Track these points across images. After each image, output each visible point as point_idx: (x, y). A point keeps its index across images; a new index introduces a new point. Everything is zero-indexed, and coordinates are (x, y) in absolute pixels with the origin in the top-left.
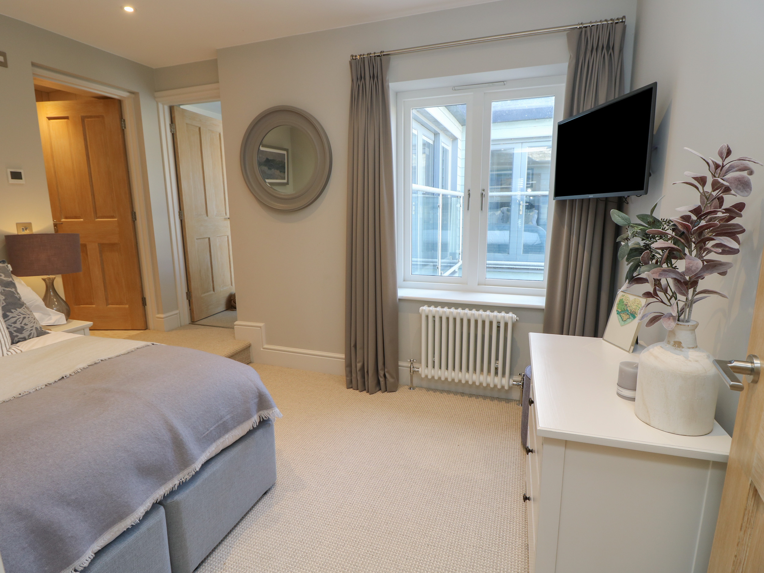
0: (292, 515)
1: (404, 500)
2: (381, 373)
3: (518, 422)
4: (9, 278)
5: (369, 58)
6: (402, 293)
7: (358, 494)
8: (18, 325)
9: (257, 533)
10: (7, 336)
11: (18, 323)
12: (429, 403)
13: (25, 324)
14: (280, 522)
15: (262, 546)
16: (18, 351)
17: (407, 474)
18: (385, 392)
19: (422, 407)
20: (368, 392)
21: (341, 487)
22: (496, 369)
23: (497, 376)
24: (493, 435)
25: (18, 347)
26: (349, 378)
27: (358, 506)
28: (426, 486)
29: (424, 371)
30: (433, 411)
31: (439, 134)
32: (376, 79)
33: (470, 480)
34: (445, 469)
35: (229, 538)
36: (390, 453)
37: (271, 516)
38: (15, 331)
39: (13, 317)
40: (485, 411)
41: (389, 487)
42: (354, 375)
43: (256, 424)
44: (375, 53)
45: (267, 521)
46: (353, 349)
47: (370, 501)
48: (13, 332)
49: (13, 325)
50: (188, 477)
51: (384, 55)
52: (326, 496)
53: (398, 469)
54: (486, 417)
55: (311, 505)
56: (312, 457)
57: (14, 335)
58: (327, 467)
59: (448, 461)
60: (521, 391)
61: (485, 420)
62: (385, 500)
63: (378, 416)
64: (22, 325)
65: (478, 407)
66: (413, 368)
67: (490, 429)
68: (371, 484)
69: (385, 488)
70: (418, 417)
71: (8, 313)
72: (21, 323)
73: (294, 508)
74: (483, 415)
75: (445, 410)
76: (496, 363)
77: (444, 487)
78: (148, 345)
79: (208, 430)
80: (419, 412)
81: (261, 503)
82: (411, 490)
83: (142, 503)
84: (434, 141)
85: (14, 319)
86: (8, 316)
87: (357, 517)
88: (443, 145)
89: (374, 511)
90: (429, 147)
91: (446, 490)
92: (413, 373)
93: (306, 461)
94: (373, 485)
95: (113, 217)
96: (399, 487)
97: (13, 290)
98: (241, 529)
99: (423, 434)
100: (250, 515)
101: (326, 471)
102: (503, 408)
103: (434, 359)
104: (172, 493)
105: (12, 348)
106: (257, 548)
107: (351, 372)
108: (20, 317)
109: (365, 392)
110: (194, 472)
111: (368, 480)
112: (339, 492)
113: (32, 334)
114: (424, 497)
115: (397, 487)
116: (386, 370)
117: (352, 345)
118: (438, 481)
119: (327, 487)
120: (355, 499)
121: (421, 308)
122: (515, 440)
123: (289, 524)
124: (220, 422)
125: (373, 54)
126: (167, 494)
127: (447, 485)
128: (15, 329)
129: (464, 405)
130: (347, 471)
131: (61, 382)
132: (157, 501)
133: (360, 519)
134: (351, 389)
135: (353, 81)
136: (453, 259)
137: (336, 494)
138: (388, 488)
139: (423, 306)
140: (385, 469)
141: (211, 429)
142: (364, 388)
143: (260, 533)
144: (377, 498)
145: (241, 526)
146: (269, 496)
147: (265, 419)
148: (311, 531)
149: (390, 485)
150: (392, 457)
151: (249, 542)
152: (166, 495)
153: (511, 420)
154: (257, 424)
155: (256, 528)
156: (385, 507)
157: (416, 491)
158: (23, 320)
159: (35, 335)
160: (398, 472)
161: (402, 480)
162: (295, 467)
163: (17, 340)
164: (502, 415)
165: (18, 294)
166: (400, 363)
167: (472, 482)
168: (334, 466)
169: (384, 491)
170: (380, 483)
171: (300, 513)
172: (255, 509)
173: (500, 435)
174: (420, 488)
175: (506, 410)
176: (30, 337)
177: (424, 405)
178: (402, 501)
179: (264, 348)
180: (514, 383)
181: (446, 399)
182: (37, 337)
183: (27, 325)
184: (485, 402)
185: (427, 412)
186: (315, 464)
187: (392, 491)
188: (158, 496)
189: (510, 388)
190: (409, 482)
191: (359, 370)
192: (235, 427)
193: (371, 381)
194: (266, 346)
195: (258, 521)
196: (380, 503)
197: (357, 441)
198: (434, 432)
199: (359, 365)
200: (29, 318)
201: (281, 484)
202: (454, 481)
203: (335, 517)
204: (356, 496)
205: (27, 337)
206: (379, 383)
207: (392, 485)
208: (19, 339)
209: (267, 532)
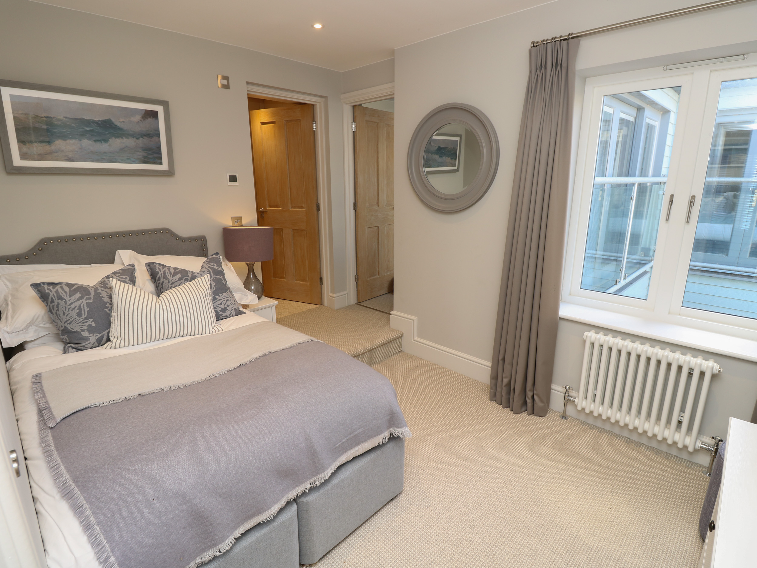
0: (411, 533)
1: (530, 558)
2: (529, 394)
3: (699, 498)
4: (220, 267)
5: (553, 43)
6: (565, 311)
7: (480, 532)
8: (223, 306)
9: (377, 541)
10: (213, 317)
11: (223, 304)
12: (583, 442)
13: (228, 306)
14: (399, 537)
15: (379, 556)
16: (220, 329)
17: (539, 525)
18: (531, 414)
19: (572, 444)
20: (512, 410)
21: (464, 517)
22: (680, 422)
23: (680, 432)
24: (660, 508)
25: (220, 325)
26: (493, 391)
27: (478, 547)
28: (559, 549)
29: (581, 403)
30: (585, 454)
31: (644, 108)
32: (559, 67)
33: (617, 559)
34: (586, 535)
35: (353, 537)
36: (525, 493)
37: (392, 527)
38: (220, 311)
39: (220, 300)
40: (655, 470)
41: (516, 535)
42: (499, 389)
43: (385, 440)
44: (561, 37)
45: (388, 531)
46: (501, 362)
47: (492, 545)
48: (219, 311)
49: (220, 306)
50: (318, 483)
51: (572, 38)
52: (448, 523)
53: (530, 516)
54: (654, 479)
55: (431, 528)
56: (441, 472)
57: (219, 313)
58: (454, 490)
59: (593, 526)
60: (712, 459)
61: (653, 484)
62: (509, 550)
63: (519, 444)
64: (226, 306)
65: (647, 463)
66: (568, 396)
67: (657, 497)
68: (496, 525)
69: (511, 535)
70: (565, 456)
71: (216, 297)
72: (225, 305)
73: (414, 526)
74: (650, 475)
75: (601, 456)
76: (679, 416)
77: (581, 558)
78: (308, 341)
79: (340, 441)
80: (567, 450)
81: (386, 509)
82: (541, 548)
83: (277, 502)
84: (636, 118)
85: (220, 302)
86: (217, 299)
87: (475, 559)
88: (648, 121)
89: (494, 559)
90: (627, 126)
91: (583, 563)
92: (568, 400)
93: (434, 475)
94: (499, 527)
95: (302, 207)
96: (527, 540)
97: (221, 277)
98: (364, 531)
99: (567, 480)
100: (373, 519)
101: (453, 494)
102: (681, 472)
103: (595, 391)
104: (304, 494)
105: (216, 326)
106: (374, 557)
107: (496, 385)
108: (224, 299)
109: (508, 409)
110: (324, 480)
111: (494, 519)
112: (461, 524)
113: (232, 313)
114: (555, 563)
115: (525, 538)
116: (535, 392)
117: (500, 358)
118: (575, 548)
119: (450, 513)
120: (476, 537)
121: (586, 334)
122: (689, 522)
123: (407, 542)
124: (352, 435)
125: (558, 38)
126: (300, 495)
127: (586, 557)
128: (221, 309)
129: (628, 455)
130: (474, 500)
131: (238, 369)
132: (290, 500)
133: (477, 563)
134: (494, 403)
135: (531, 71)
136: (645, 256)
137: (457, 524)
138: (514, 537)
139: (590, 331)
140: (515, 512)
141: (344, 441)
142: (508, 404)
143: (379, 542)
144: (500, 545)
145: (364, 528)
146: (394, 503)
147: (395, 436)
148: (425, 558)
149: (517, 533)
150: (526, 500)
151: (369, 547)
152: (298, 496)
153: (690, 493)
154: (387, 440)
155: (377, 534)
156: (507, 558)
157: (546, 551)
158: (226, 302)
159: (234, 314)
160: (530, 521)
161: (532, 532)
162: (423, 479)
163: (222, 318)
164: (678, 482)
165: (225, 280)
166: (554, 386)
167: (619, 563)
168: (461, 491)
169: (509, 539)
170: (506, 527)
171: (418, 534)
172: (379, 514)
173: (670, 509)
174: (551, 549)
175: (686, 476)
176: (230, 316)
177: (575, 443)
178: (527, 558)
179: (414, 340)
180: (702, 445)
181: (604, 441)
182: (235, 316)
183: (229, 306)
184: (657, 458)
185: (577, 453)
186: (442, 482)
187: (518, 542)
188: (291, 497)
189: (696, 451)
190: (540, 537)
191: (505, 386)
192: (365, 440)
193: (517, 400)
194: (416, 339)
195: (380, 528)
196: (503, 552)
197: (490, 467)
198: (582, 482)
199: (505, 381)
200: (230, 300)
201: (407, 494)
202: (595, 554)
203: (452, 551)
204: (477, 534)
205: (228, 316)
206: (525, 402)
207: (519, 535)
208: (223, 317)
209: (385, 543)
